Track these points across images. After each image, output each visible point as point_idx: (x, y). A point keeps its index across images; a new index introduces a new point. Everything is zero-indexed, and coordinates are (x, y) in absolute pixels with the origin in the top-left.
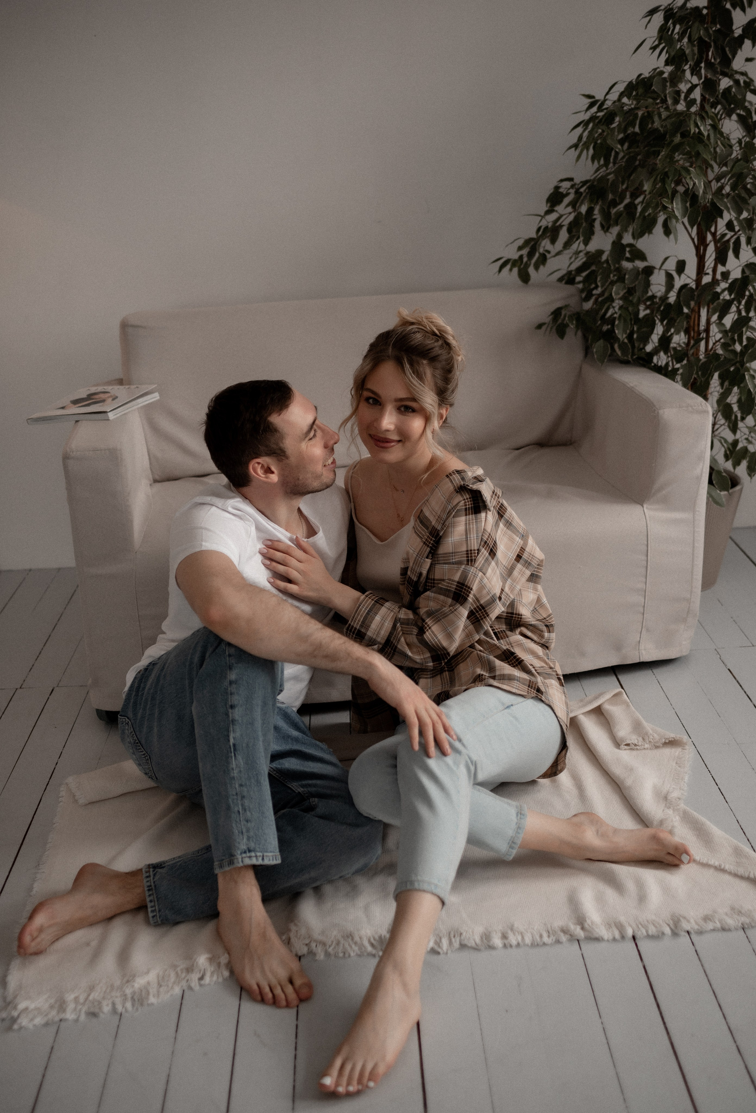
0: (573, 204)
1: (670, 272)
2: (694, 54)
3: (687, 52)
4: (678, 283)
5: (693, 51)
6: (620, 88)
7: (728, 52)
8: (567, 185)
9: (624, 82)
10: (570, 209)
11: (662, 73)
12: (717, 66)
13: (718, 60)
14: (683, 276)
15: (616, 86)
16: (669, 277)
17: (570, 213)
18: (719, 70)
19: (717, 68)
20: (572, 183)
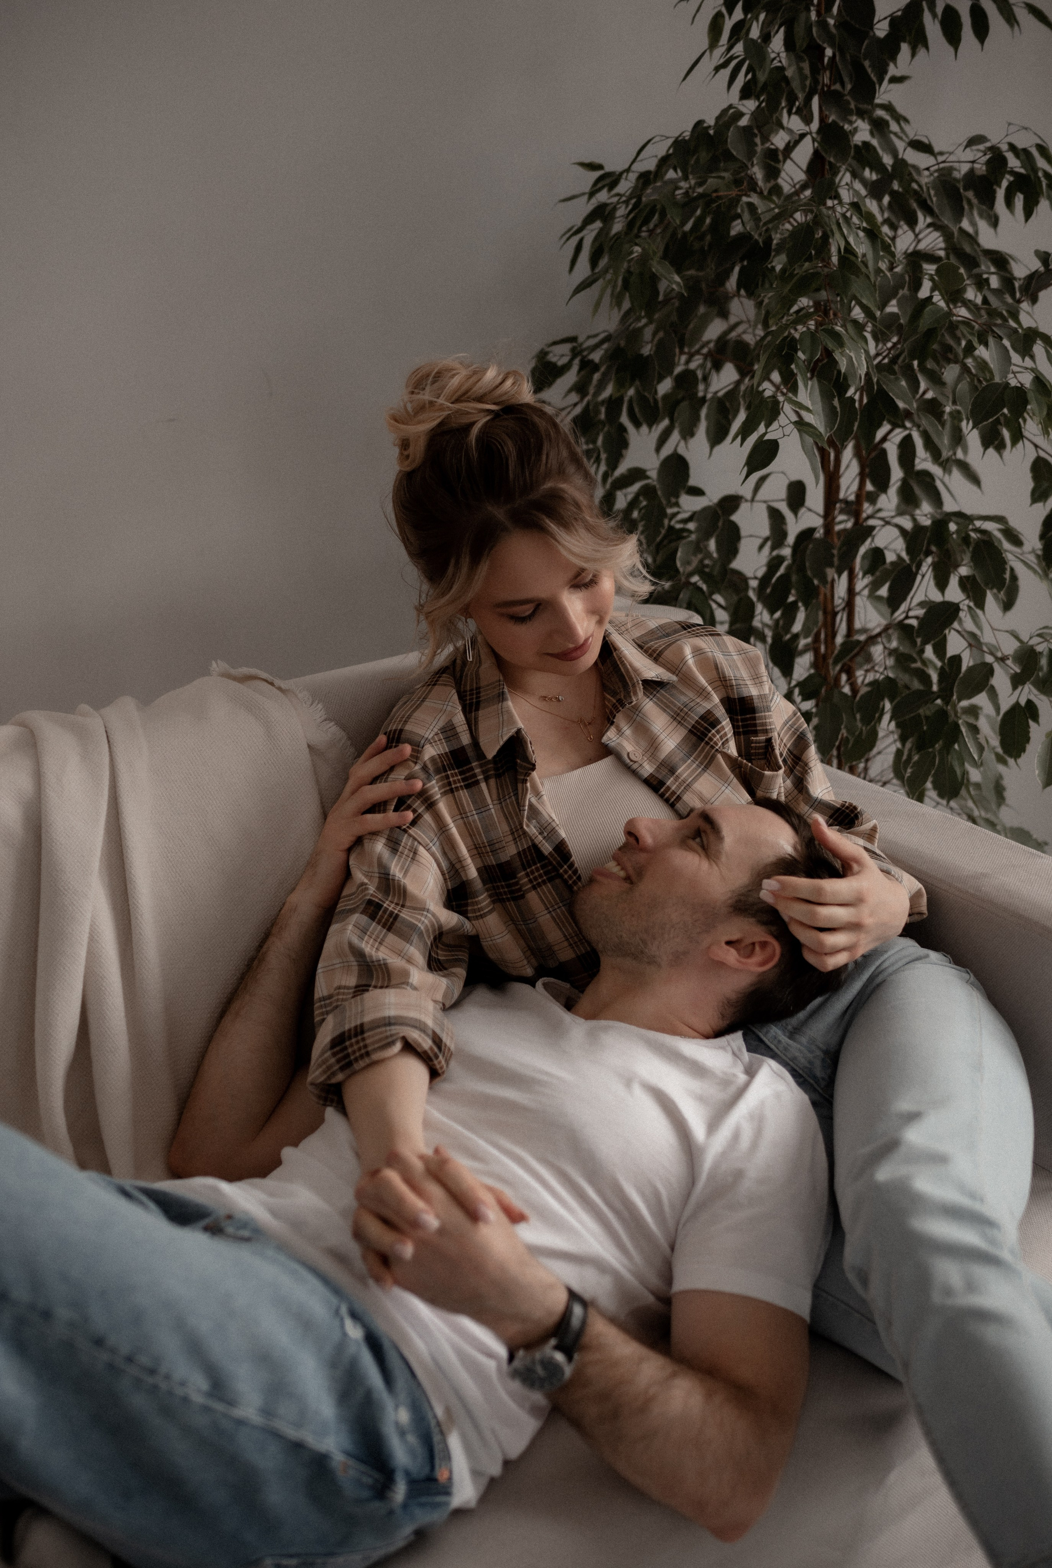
0: (580, 388)
1: (776, 505)
2: (803, 78)
3: (789, 73)
4: (794, 527)
5: (800, 70)
6: (661, 149)
7: (869, 70)
8: (566, 348)
9: (668, 138)
10: (574, 397)
11: (740, 115)
12: (848, 98)
13: (849, 87)
14: (803, 510)
15: (649, 146)
16: (776, 516)
17: (575, 405)
18: (852, 106)
19: (849, 103)
20: (575, 344)
